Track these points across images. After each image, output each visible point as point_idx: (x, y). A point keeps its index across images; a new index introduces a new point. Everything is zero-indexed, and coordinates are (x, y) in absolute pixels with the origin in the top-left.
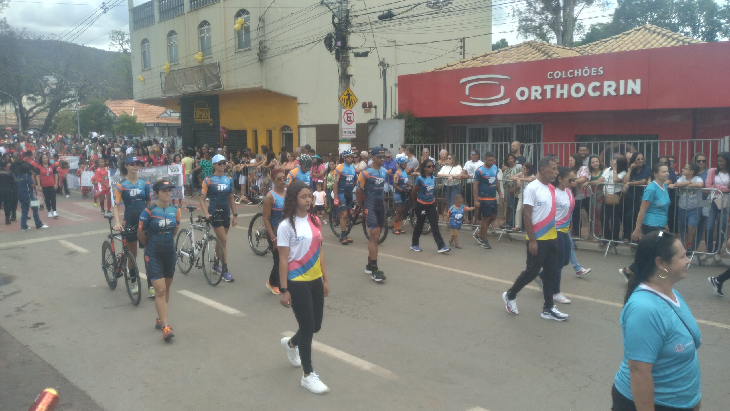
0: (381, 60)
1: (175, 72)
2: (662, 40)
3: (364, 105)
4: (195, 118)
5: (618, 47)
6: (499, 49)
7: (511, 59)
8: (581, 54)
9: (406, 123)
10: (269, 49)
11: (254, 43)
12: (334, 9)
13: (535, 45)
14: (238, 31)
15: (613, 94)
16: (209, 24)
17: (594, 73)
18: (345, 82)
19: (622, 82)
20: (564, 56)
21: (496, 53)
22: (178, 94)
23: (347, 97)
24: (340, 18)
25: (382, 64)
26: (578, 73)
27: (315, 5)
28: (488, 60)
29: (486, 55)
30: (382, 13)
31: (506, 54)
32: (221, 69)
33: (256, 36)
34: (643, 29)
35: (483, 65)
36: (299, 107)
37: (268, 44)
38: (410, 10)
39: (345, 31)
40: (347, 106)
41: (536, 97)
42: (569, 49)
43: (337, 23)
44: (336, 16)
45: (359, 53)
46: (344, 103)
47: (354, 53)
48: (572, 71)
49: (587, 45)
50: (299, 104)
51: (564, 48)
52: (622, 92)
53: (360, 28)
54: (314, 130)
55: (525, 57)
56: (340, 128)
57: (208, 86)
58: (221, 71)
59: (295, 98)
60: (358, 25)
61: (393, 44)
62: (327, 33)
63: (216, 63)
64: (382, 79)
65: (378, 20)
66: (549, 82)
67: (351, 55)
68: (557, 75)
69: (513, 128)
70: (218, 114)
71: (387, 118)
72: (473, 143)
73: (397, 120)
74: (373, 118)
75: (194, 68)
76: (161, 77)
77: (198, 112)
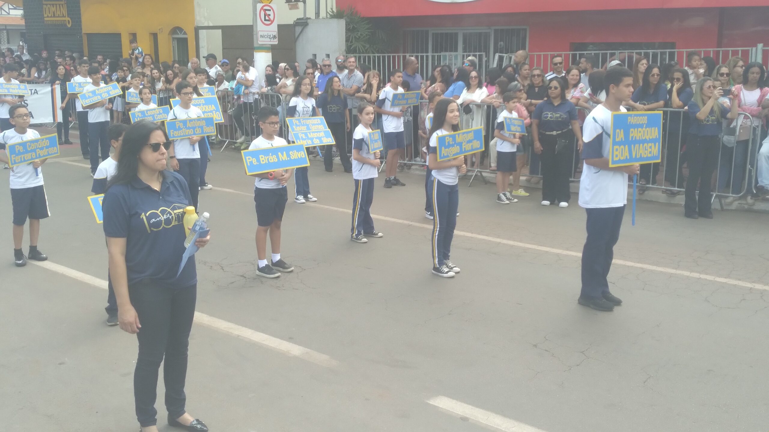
4: (45, 15)
9: (347, 24)
36: (196, 1)
54: (219, 32)
56: (255, 29)
69: (489, 32)
70: (80, 10)
71: (321, 17)
72: (438, 54)
73: (335, 21)
74: (302, 16)
77: (49, 8)
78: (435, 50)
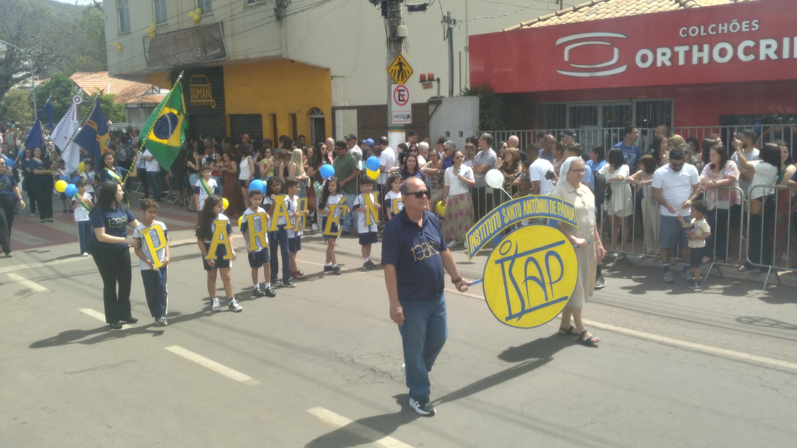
0: (445, 14)
1: (163, 36)
3: (423, 79)
4: (192, 98)
9: (481, 101)
10: (290, 2)
15: (774, 57)
17: (746, 28)
18: (395, 46)
21: (606, 1)
22: (167, 67)
23: (398, 68)
25: (447, 20)
26: (723, 28)
28: (596, 11)
29: (592, 5)
31: (620, 2)
32: (225, 31)
35: (588, 18)
36: (333, 81)
40: (398, 80)
41: (663, 63)
45: (415, 6)
46: (394, 76)
47: (407, 6)
48: (715, 25)
50: (332, 77)
52: (786, 55)
54: (355, 112)
56: (389, 109)
57: (208, 55)
58: (225, 34)
59: (328, 70)
63: (218, 23)
64: (447, 42)
66: (681, 42)
67: (403, 9)
68: (693, 31)
69: (631, 106)
70: (223, 93)
71: (455, 95)
73: (469, 98)
74: (436, 94)
75: (188, 30)
76: (144, 43)
77: (195, 90)
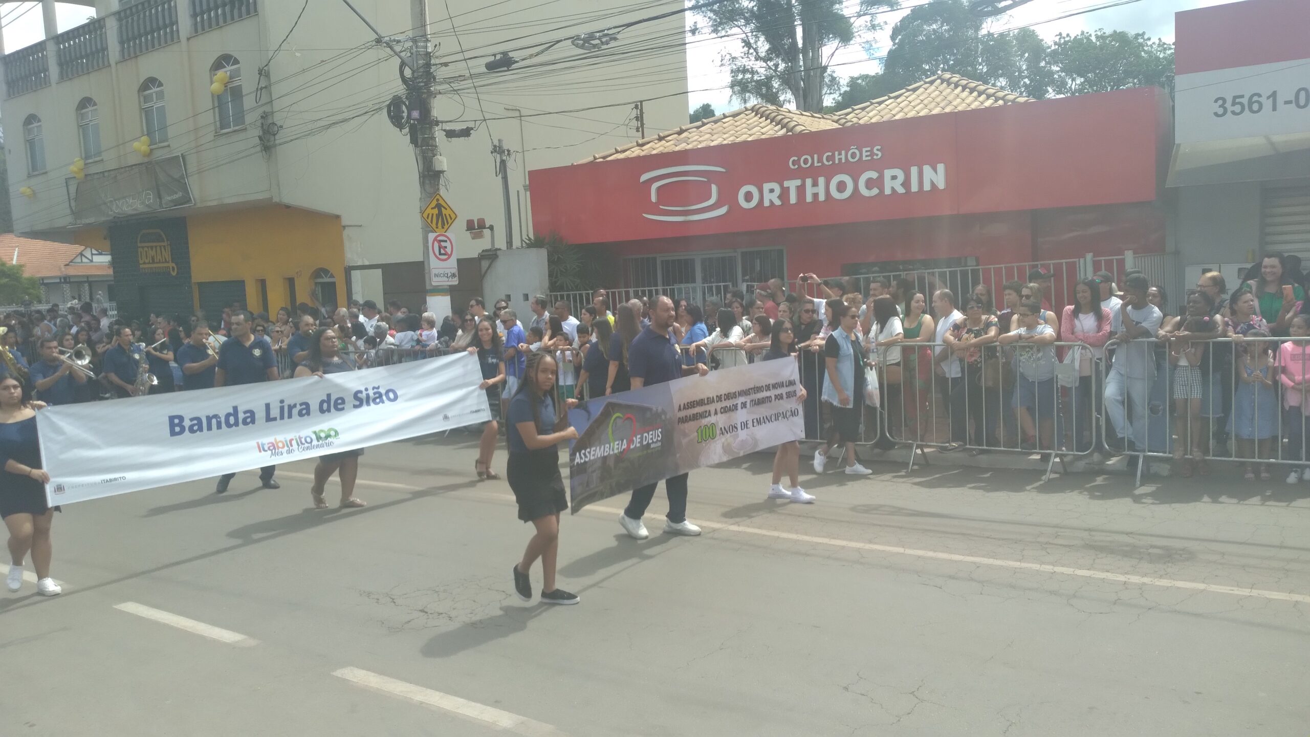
0: (496, 143)
1: (96, 176)
2: (971, 99)
3: (470, 226)
4: (141, 262)
5: (901, 111)
6: (704, 120)
7: (725, 136)
8: (840, 125)
9: (550, 255)
10: (281, 127)
11: (251, 118)
12: (401, 52)
13: (764, 112)
14: (218, 96)
15: (901, 190)
16: (160, 85)
17: (867, 156)
18: (431, 183)
19: (914, 170)
20: (813, 130)
21: (698, 128)
22: (103, 219)
23: (436, 211)
24: (415, 68)
25: (498, 149)
26: (840, 157)
27: (366, 45)
28: (686, 140)
29: (681, 132)
30: (492, 59)
31: (716, 129)
32: (188, 167)
33: (256, 105)
34: (939, 81)
35: (677, 149)
36: (346, 233)
37: (278, 118)
38: (542, 52)
39: (425, 91)
41: (771, 201)
42: (820, 118)
43: (409, 76)
44: (406, 65)
45: (454, 130)
46: (432, 222)
47: (444, 130)
48: (830, 154)
49: (849, 110)
50: (344, 227)
51: (813, 116)
52: (914, 188)
53: (452, 85)
54: (379, 272)
55: (749, 132)
56: (426, 267)
57: (163, 202)
58: (189, 172)
59: (338, 217)
60: (448, 81)
61: (517, 114)
62: (391, 96)
63: (177, 157)
64: (500, 176)
65: (485, 70)
66: (792, 175)
67: (439, 134)
68: (806, 161)
69: (735, 256)
70: (188, 253)
71: (514, 247)
72: (671, 287)
73: (534, 250)
74: (489, 247)
75: (134, 167)
76: (67, 186)
77: (146, 252)
78: (666, 282)
